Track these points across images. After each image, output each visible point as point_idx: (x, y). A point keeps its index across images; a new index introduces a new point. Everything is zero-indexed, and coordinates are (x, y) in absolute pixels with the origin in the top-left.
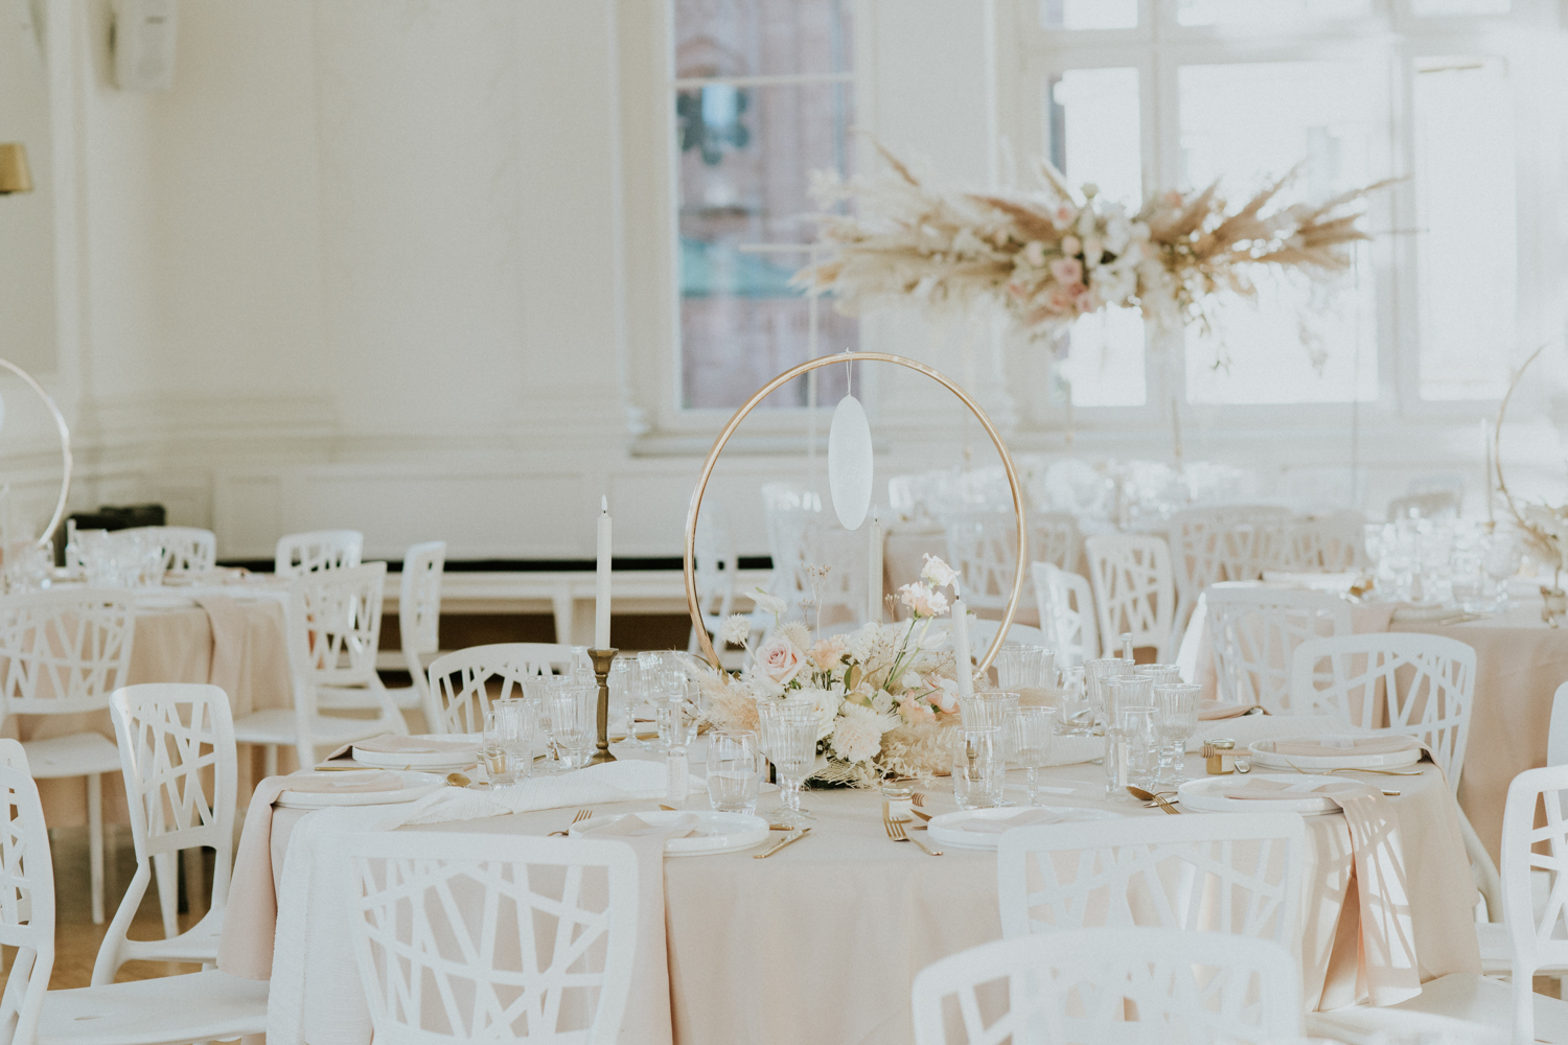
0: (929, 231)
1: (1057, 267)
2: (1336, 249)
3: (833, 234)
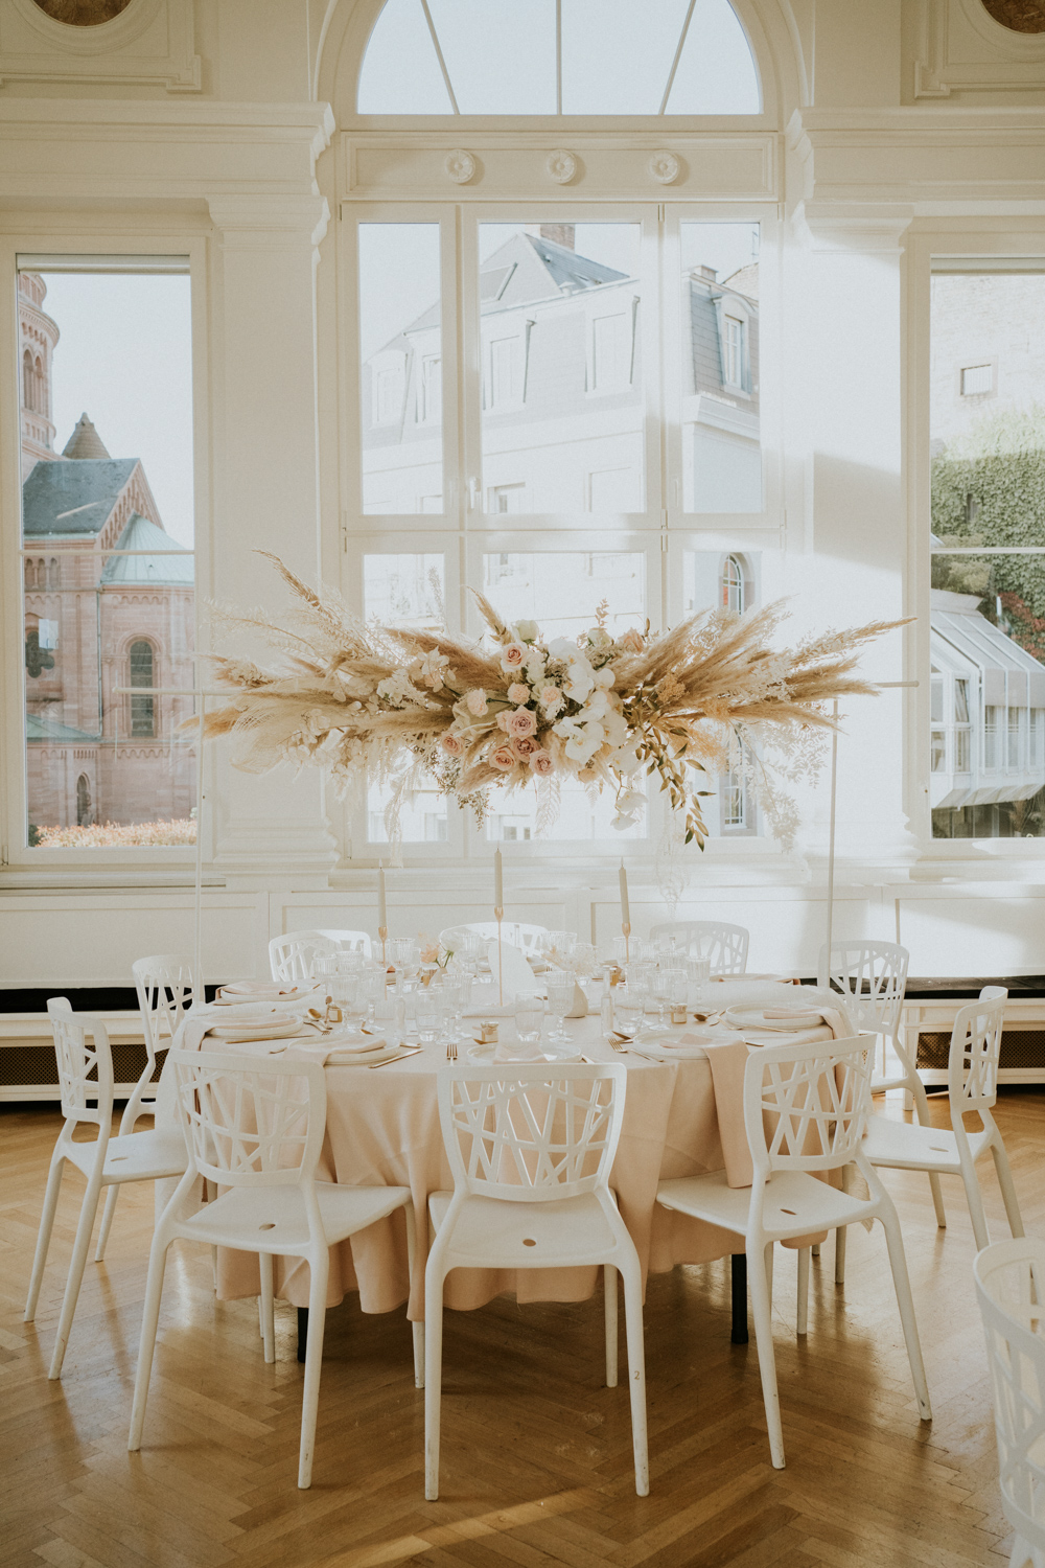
0: (344, 675)
1: (505, 719)
3: (225, 675)
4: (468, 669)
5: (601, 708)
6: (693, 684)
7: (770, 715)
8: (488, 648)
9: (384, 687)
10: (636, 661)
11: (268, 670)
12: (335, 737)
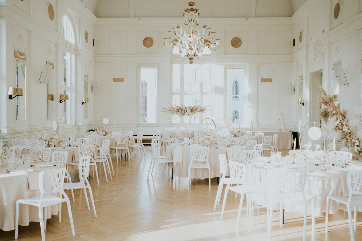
0: (172, 109)
1: (182, 112)
2: (204, 111)
3: (164, 108)
4: (180, 108)
5: (189, 111)
6: (195, 110)
7: (201, 112)
8: (181, 107)
9: (174, 109)
10: (192, 108)
11: (166, 108)
12: (171, 113)
